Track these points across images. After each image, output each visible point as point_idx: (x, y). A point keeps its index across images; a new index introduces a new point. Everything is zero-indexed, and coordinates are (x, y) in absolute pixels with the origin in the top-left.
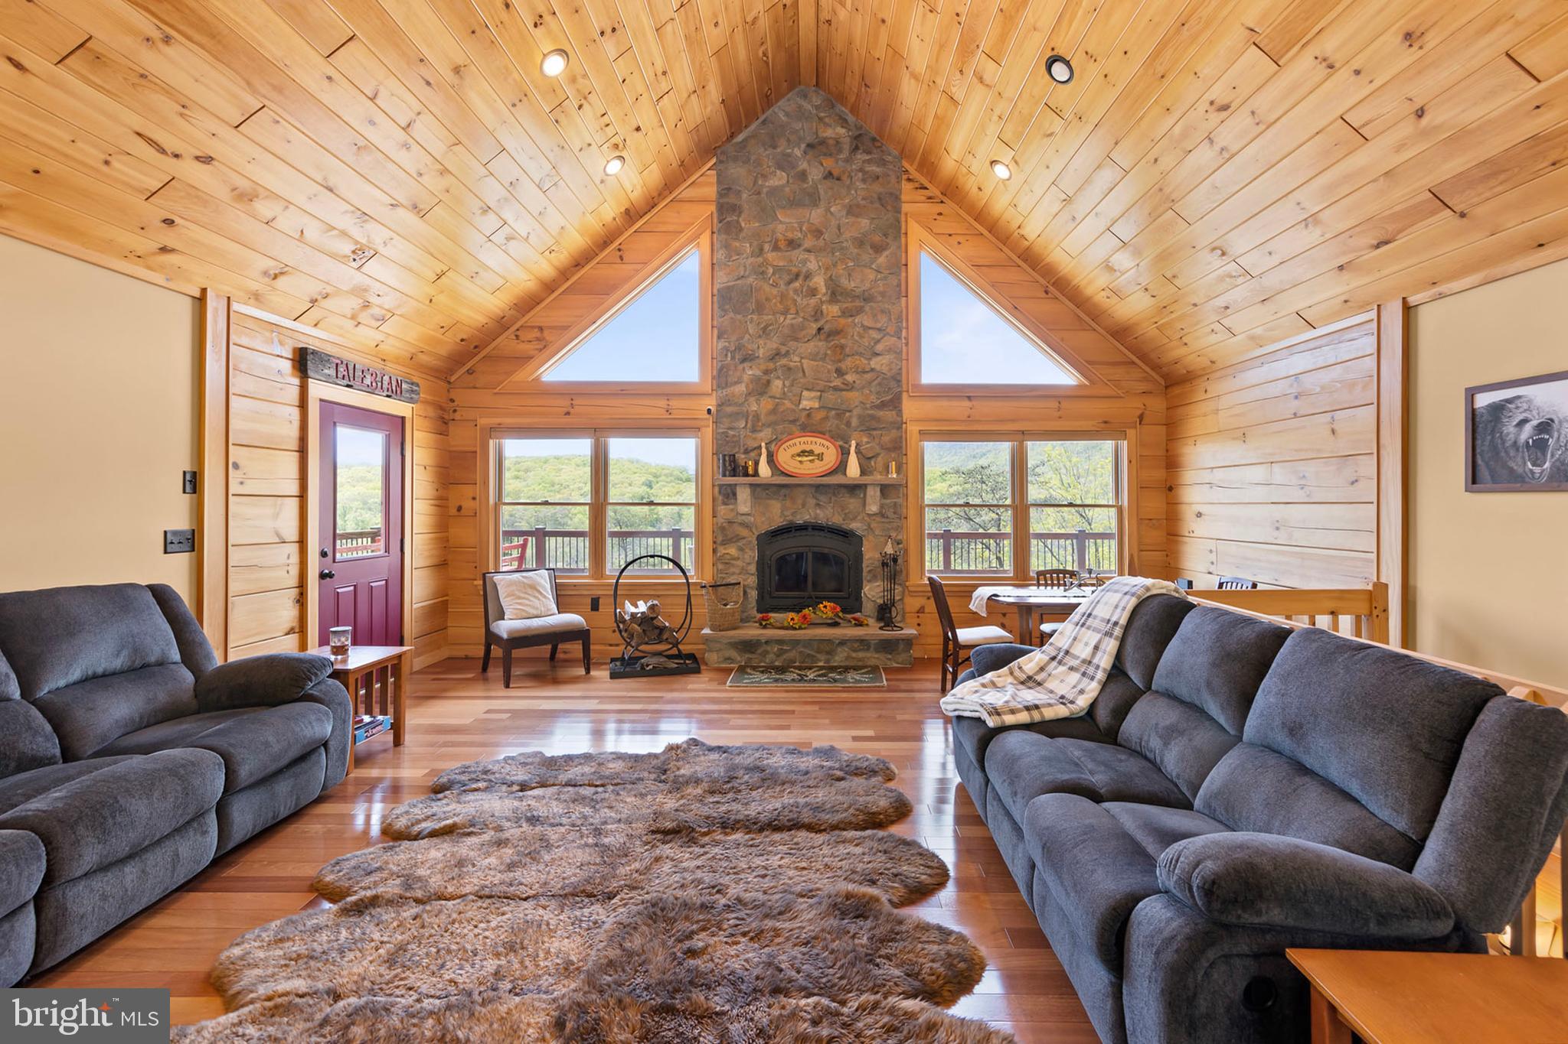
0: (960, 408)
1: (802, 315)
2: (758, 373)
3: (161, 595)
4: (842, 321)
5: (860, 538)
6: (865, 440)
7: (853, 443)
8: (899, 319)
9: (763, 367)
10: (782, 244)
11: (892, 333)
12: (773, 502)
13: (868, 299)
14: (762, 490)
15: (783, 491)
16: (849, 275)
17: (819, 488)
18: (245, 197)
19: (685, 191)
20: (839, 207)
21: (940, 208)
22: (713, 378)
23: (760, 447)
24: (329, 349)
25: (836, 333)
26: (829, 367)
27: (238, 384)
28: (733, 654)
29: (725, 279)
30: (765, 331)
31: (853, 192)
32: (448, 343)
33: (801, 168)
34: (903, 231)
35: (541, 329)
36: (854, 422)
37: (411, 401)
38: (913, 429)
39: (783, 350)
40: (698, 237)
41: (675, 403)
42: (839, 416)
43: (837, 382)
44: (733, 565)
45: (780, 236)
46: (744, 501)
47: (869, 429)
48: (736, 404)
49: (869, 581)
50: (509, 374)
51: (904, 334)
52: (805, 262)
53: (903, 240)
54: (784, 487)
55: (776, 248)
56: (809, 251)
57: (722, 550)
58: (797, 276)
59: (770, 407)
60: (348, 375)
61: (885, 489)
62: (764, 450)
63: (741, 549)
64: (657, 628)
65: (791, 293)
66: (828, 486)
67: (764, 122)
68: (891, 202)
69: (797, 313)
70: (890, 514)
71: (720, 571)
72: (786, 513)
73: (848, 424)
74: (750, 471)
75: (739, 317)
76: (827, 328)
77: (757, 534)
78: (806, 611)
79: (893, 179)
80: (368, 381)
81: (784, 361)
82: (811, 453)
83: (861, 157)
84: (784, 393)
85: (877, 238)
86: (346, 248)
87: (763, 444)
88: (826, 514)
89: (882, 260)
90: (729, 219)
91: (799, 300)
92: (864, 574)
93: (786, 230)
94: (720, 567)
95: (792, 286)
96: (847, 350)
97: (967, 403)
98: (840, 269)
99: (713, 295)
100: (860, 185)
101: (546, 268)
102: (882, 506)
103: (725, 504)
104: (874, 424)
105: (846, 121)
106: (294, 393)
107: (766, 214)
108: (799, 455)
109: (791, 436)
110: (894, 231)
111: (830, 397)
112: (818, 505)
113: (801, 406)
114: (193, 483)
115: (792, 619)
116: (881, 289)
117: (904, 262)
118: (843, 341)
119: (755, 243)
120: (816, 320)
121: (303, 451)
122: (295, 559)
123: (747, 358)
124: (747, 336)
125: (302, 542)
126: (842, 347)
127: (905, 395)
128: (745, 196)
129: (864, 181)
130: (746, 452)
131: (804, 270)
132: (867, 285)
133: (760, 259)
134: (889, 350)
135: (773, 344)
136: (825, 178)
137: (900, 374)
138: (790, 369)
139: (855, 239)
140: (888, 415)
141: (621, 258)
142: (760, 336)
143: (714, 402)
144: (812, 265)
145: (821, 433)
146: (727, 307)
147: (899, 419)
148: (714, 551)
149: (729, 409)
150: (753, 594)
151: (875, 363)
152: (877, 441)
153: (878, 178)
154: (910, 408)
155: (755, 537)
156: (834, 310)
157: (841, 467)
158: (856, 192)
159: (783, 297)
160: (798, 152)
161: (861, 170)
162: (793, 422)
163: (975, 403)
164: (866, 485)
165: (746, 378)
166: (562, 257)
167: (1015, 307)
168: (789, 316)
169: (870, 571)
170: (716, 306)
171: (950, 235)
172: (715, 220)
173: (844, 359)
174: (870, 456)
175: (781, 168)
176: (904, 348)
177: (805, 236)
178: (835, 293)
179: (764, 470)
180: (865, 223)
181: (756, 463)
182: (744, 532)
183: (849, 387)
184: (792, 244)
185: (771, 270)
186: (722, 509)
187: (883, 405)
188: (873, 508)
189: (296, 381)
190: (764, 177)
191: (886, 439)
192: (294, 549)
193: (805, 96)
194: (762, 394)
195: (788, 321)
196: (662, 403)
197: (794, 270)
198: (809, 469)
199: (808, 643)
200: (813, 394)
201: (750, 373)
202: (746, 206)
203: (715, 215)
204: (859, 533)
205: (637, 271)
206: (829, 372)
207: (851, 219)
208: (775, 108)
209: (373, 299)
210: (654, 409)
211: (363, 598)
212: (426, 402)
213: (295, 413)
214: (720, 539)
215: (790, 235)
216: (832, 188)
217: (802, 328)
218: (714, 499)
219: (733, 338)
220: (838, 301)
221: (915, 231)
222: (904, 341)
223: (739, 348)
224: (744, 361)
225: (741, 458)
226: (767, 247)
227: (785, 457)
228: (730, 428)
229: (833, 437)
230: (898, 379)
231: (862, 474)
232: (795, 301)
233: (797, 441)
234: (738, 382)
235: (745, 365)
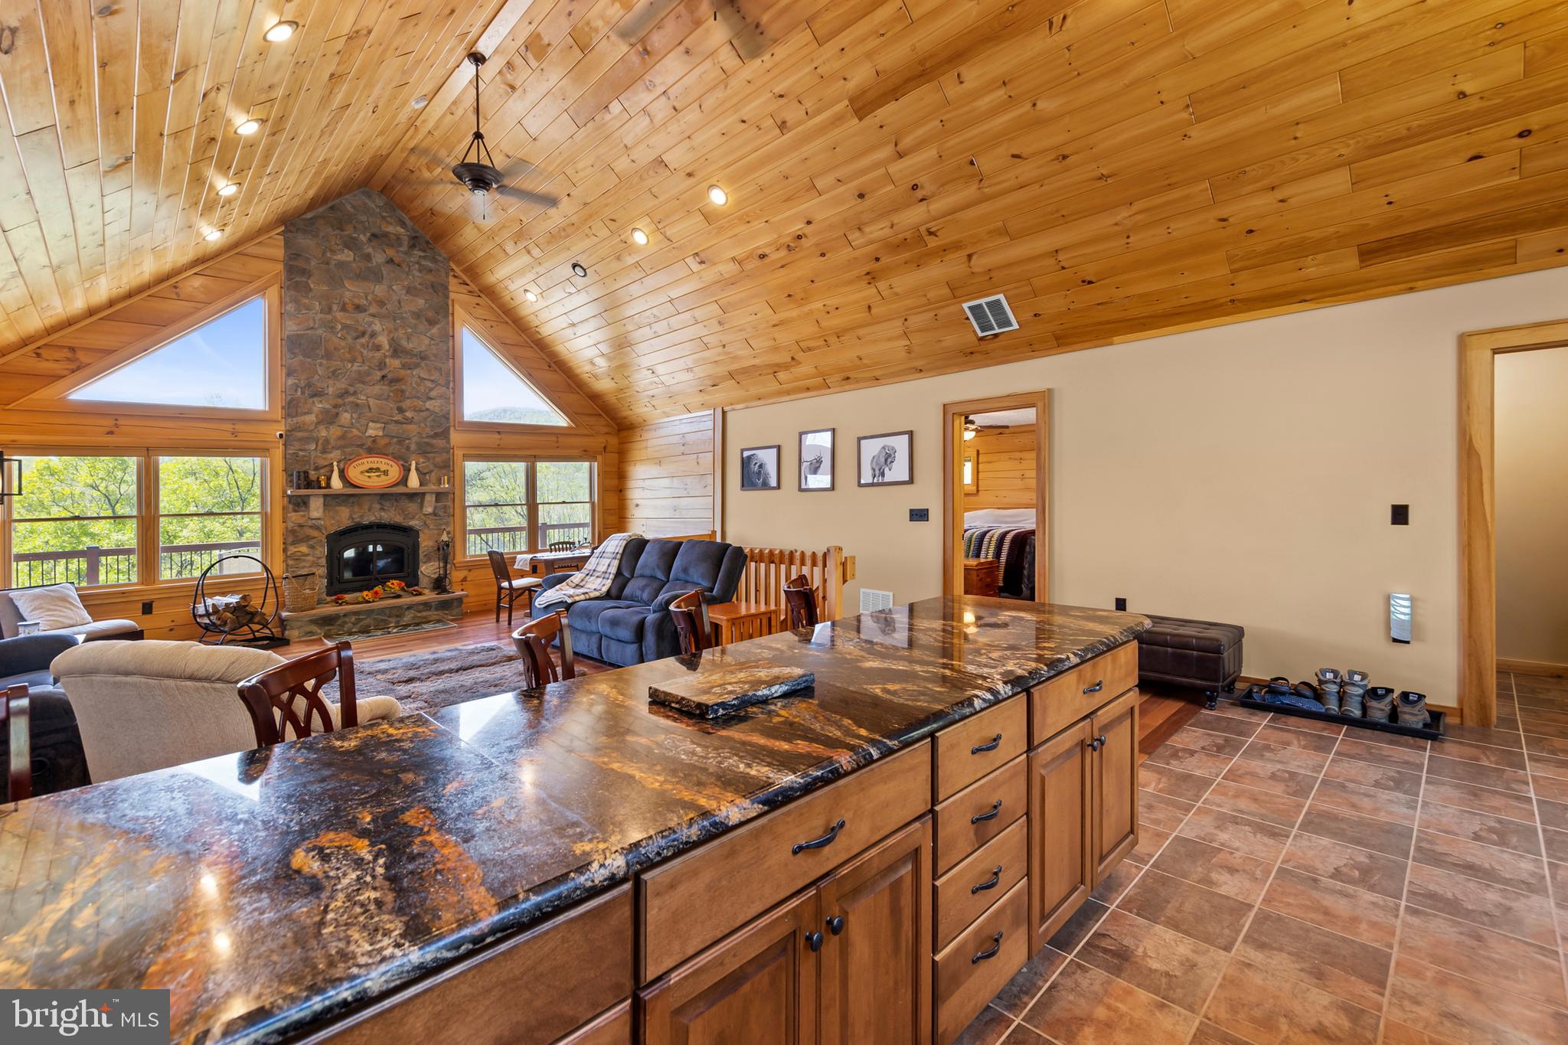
0: (492, 439)
1: (367, 364)
2: (328, 406)
4: (402, 372)
5: (417, 532)
6: (421, 460)
7: (413, 463)
8: (448, 375)
9: (332, 402)
10: (350, 307)
11: (443, 384)
12: (343, 508)
13: (423, 358)
14: (333, 500)
15: (353, 499)
16: (408, 338)
17: (383, 496)
20: (399, 286)
21: (478, 300)
22: (283, 408)
23: (331, 465)
25: (397, 380)
26: (392, 405)
28: (314, 628)
29: (295, 328)
30: (335, 375)
31: (411, 277)
33: (365, 251)
34: (451, 312)
35: (72, 350)
36: (413, 447)
38: (459, 453)
39: (351, 390)
40: (266, 289)
41: (240, 427)
42: (400, 442)
43: (398, 417)
44: (304, 560)
45: (347, 301)
46: (316, 507)
47: (426, 453)
48: (307, 431)
49: (425, 563)
50: (28, 391)
51: (451, 385)
52: (370, 324)
53: (451, 318)
54: (353, 496)
55: (344, 309)
56: (374, 316)
57: (292, 549)
58: (363, 334)
59: (339, 433)
61: (439, 496)
62: (336, 468)
63: (312, 547)
64: (249, 613)
65: (357, 346)
66: (392, 495)
67: (332, 208)
68: (440, 290)
69: (363, 362)
70: (441, 513)
71: (291, 566)
72: (355, 516)
73: (408, 448)
74: (323, 484)
75: (309, 360)
76: (390, 376)
77: (326, 534)
78: (376, 589)
79: (443, 274)
81: (351, 399)
82: (378, 469)
83: (417, 253)
84: (352, 423)
85: (430, 314)
87: (335, 463)
88: (390, 515)
89: (435, 330)
90: (298, 279)
91: (365, 352)
92: (421, 557)
93: (353, 297)
94: (292, 562)
95: (359, 341)
96: (407, 394)
97: (498, 437)
98: (401, 332)
99: (282, 340)
100: (417, 274)
102: (435, 508)
103: (295, 511)
104: (429, 449)
105: (404, 223)
107: (334, 281)
108: (367, 472)
109: (359, 457)
110: (444, 311)
111: (393, 428)
112: (382, 509)
113: (367, 434)
115: (365, 596)
116: (433, 352)
117: (451, 334)
118: (403, 387)
119: (324, 303)
120: (380, 370)
123: (318, 394)
124: (316, 377)
126: (403, 391)
127: (452, 429)
128: (313, 263)
129: (420, 271)
130: (317, 469)
131: (369, 330)
132: (423, 348)
133: (329, 317)
134: (441, 397)
135: (342, 385)
136: (387, 262)
137: (448, 413)
138: (357, 405)
139: (414, 313)
140: (440, 443)
141: (177, 295)
142: (329, 378)
143: (285, 428)
144: (377, 327)
145: (386, 455)
146: (296, 351)
147: (448, 445)
148: (285, 550)
150: (323, 582)
151: (429, 404)
152: (432, 461)
153: (430, 270)
154: (456, 438)
155: (324, 536)
156: (396, 363)
157: (404, 481)
158: (414, 278)
159: (350, 348)
160: (363, 238)
161: (418, 263)
162: (361, 446)
163: (503, 436)
164: (424, 494)
165: (315, 409)
167: (531, 374)
168: (356, 364)
169: (425, 556)
170: (285, 349)
171: (485, 320)
172: (284, 278)
173: (404, 400)
174: (427, 472)
175: (347, 247)
176: (451, 395)
177: (370, 303)
178: (397, 351)
179: (336, 483)
180: (421, 302)
181: (329, 479)
182: (315, 533)
183: (410, 421)
184: (359, 308)
185: (339, 326)
186: (293, 516)
187: (436, 435)
188: (430, 510)
190: (333, 252)
191: (438, 460)
193: (369, 195)
194: (331, 423)
195: (355, 368)
196: (229, 427)
197: (361, 328)
198: (376, 482)
199: (382, 611)
200: (378, 425)
201: (320, 406)
202: (315, 271)
203: (284, 274)
204: (417, 528)
205: (199, 309)
206: (391, 409)
207: (410, 297)
208: (342, 199)
210: (220, 432)
214: (290, 539)
215: (356, 301)
216: (392, 271)
217: (368, 374)
218: (285, 508)
219: (303, 377)
220: (398, 357)
221: (459, 311)
222: (450, 390)
223: (309, 385)
224: (314, 395)
225: (313, 475)
226: (335, 307)
227: (355, 473)
228: (301, 450)
229: (396, 458)
230: (446, 417)
231: (421, 485)
232: (361, 353)
233: (365, 460)
234: (309, 412)
235: (315, 399)
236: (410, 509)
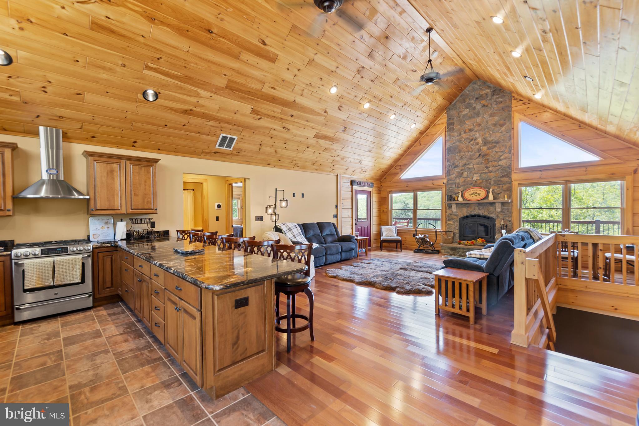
0: (537, 174)
1: (474, 151)
2: (459, 170)
3: (333, 224)
4: (488, 151)
5: (495, 220)
6: (496, 188)
7: (491, 190)
8: (510, 147)
9: (461, 169)
10: (467, 131)
11: (507, 152)
12: (464, 208)
13: (497, 142)
14: (459, 205)
15: (467, 205)
16: (491, 136)
17: (479, 204)
18: (343, 159)
19: (437, 122)
20: (487, 115)
21: (528, 106)
22: (446, 173)
23: (459, 193)
24: (356, 180)
25: (486, 155)
26: (483, 166)
27: (343, 189)
28: (449, 251)
29: (449, 145)
30: (461, 158)
31: (492, 109)
32: (379, 173)
33: (473, 106)
34: (512, 117)
35: (401, 166)
36: (492, 183)
37: (372, 187)
38: (515, 183)
39: (467, 163)
40: (441, 134)
41: (435, 182)
42: (486, 181)
43: (486, 171)
44: (452, 226)
45: (466, 129)
46: (454, 208)
47: (498, 185)
48: (452, 180)
49: (498, 233)
50: (393, 178)
51: (512, 152)
52: (474, 135)
53: (512, 120)
54: (467, 204)
55: (465, 132)
56: (476, 131)
57: (448, 222)
58: (472, 140)
59: (463, 180)
60: (360, 184)
61: (503, 204)
62: (460, 194)
63: (454, 222)
64: (426, 241)
65: (470, 145)
66: (483, 203)
67: (461, 96)
68: (507, 109)
69: (472, 151)
70: (506, 212)
71: (448, 228)
72: (469, 212)
73: (490, 183)
74: (456, 200)
75: (453, 155)
76: (482, 154)
77: (459, 217)
78: (473, 241)
79: (508, 101)
80: (363, 185)
81: (468, 166)
82: (476, 193)
83: (495, 97)
84: (468, 176)
85: (502, 122)
86: (358, 161)
87: (460, 192)
88: (482, 212)
89: (503, 129)
90: (450, 127)
91: (473, 147)
92: (496, 231)
93: (469, 126)
94: (448, 227)
95: (470, 143)
96: (490, 160)
97: (540, 173)
98: (487, 135)
99: (445, 150)
100: (495, 106)
101: (400, 152)
102: (503, 209)
103: (449, 209)
104: (500, 183)
105: (490, 87)
106: (350, 189)
107: (462, 122)
108: (472, 194)
109: (470, 188)
110: (509, 117)
111: (484, 176)
112: (479, 209)
113: (473, 179)
114: (337, 207)
115: (468, 242)
116: (503, 138)
117: (512, 127)
118: (488, 157)
119: (458, 132)
120: (479, 152)
121: (352, 200)
122: (351, 220)
124: (456, 160)
125: (352, 217)
126: (488, 159)
127: (512, 172)
128: (455, 119)
129: (496, 104)
130: (456, 194)
131: (475, 137)
132: (497, 138)
133: (460, 137)
134: (506, 158)
135: (464, 162)
136: (482, 107)
137: (511, 166)
138: (469, 168)
139: (493, 124)
140: (505, 179)
141: (420, 144)
142: (460, 160)
143: (446, 180)
144: (477, 135)
145: (480, 187)
146: (450, 153)
147: (510, 180)
148: (446, 222)
149: (450, 182)
150: (457, 235)
151: (500, 163)
152: (501, 188)
153: (502, 102)
154: (514, 176)
155: (458, 219)
156: (485, 148)
157: (487, 197)
158: (493, 109)
159: (467, 147)
160: (473, 101)
161: (495, 101)
162: (471, 184)
163: (543, 172)
164: (494, 203)
165: (455, 172)
166: (404, 148)
167: (563, 136)
168: (470, 152)
169: (498, 230)
170: (446, 153)
171: (532, 114)
172: (446, 128)
173: (489, 163)
174: (498, 193)
175: (467, 108)
176: (512, 156)
177: (475, 127)
178: (485, 142)
179: (460, 199)
180: (497, 118)
181: (458, 197)
182: (455, 217)
183: (490, 172)
184: (470, 130)
185: (463, 140)
186: (448, 211)
187: (503, 176)
188: (499, 210)
189: (351, 187)
190: (461, 112)
191: (504, 187)
192: (351, 218)
193: (475, 83)
194: (461, 177)
195: (469, 154)
196: (431, 182)
197: (471, 138)
198: (475, 198)
200: (478, 175)
201: (457, 171)
202: (455, 122)
203: (446, 127)
204: (494, 218)
205: (424, 147)
206: (483, 168)
207: (492, 118)
208: (465, 90)
209: (363, 168)
210: (429, 184)
211: (363, 229)
212: (375, 187)
213: (351, 193)
214: (448, 219)
215: (470, 128)
216: (484, 110)
217: (474, 155)
218: (446, 208)
219: (452, 161)
220: (486, 145)
221: (516, 116)
222: (512, 154)
223: (453, 164)
224: (455, 167)
225: (454, 196)
226: (462, 133)
227: (467, 195)
228: (450, 187)
229: (484, 188)
230: (509, 167)
231: (494, 199)
232: (471, 148)
233: (471, 190)
234: (453, 174)
235: (456, 169)
236: (491, 209)
